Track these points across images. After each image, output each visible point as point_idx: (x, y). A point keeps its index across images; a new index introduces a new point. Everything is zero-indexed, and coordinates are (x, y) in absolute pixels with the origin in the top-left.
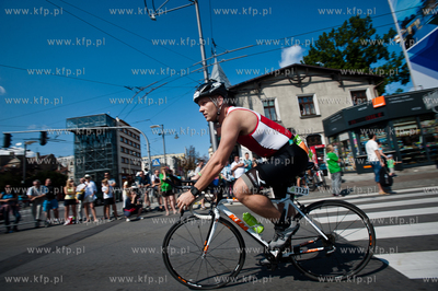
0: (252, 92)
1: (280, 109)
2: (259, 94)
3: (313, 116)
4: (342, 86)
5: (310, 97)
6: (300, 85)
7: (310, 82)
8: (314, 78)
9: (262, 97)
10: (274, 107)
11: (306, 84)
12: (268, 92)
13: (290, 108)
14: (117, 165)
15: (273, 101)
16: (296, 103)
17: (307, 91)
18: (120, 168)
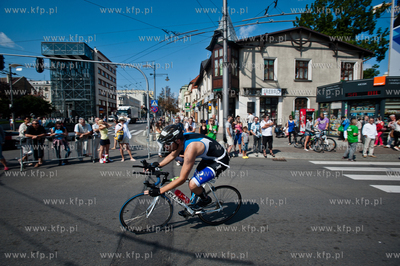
0: (256, 49)
1: (278, 69)
2: (262, 51)
3: (305, 80)
4: (336, 56)
5: (306, 62)
6: (300, 49)
7: (309, 48)
8: (314, 44)
9: (265, 55)
10: (273, 66)
11: (306, 49)
12: (271, 51)
13: (287, 70)
14: (94, 97)
15: (273, 60)
16: (293, 65)
17: (305, 55)
18: (97, 99)
